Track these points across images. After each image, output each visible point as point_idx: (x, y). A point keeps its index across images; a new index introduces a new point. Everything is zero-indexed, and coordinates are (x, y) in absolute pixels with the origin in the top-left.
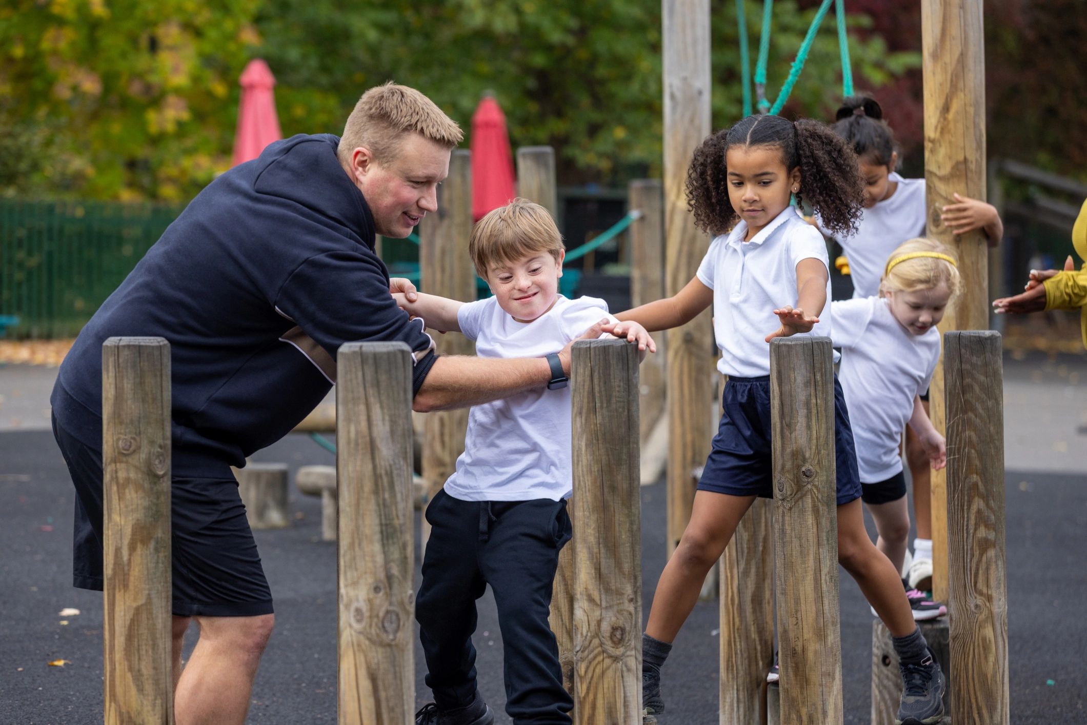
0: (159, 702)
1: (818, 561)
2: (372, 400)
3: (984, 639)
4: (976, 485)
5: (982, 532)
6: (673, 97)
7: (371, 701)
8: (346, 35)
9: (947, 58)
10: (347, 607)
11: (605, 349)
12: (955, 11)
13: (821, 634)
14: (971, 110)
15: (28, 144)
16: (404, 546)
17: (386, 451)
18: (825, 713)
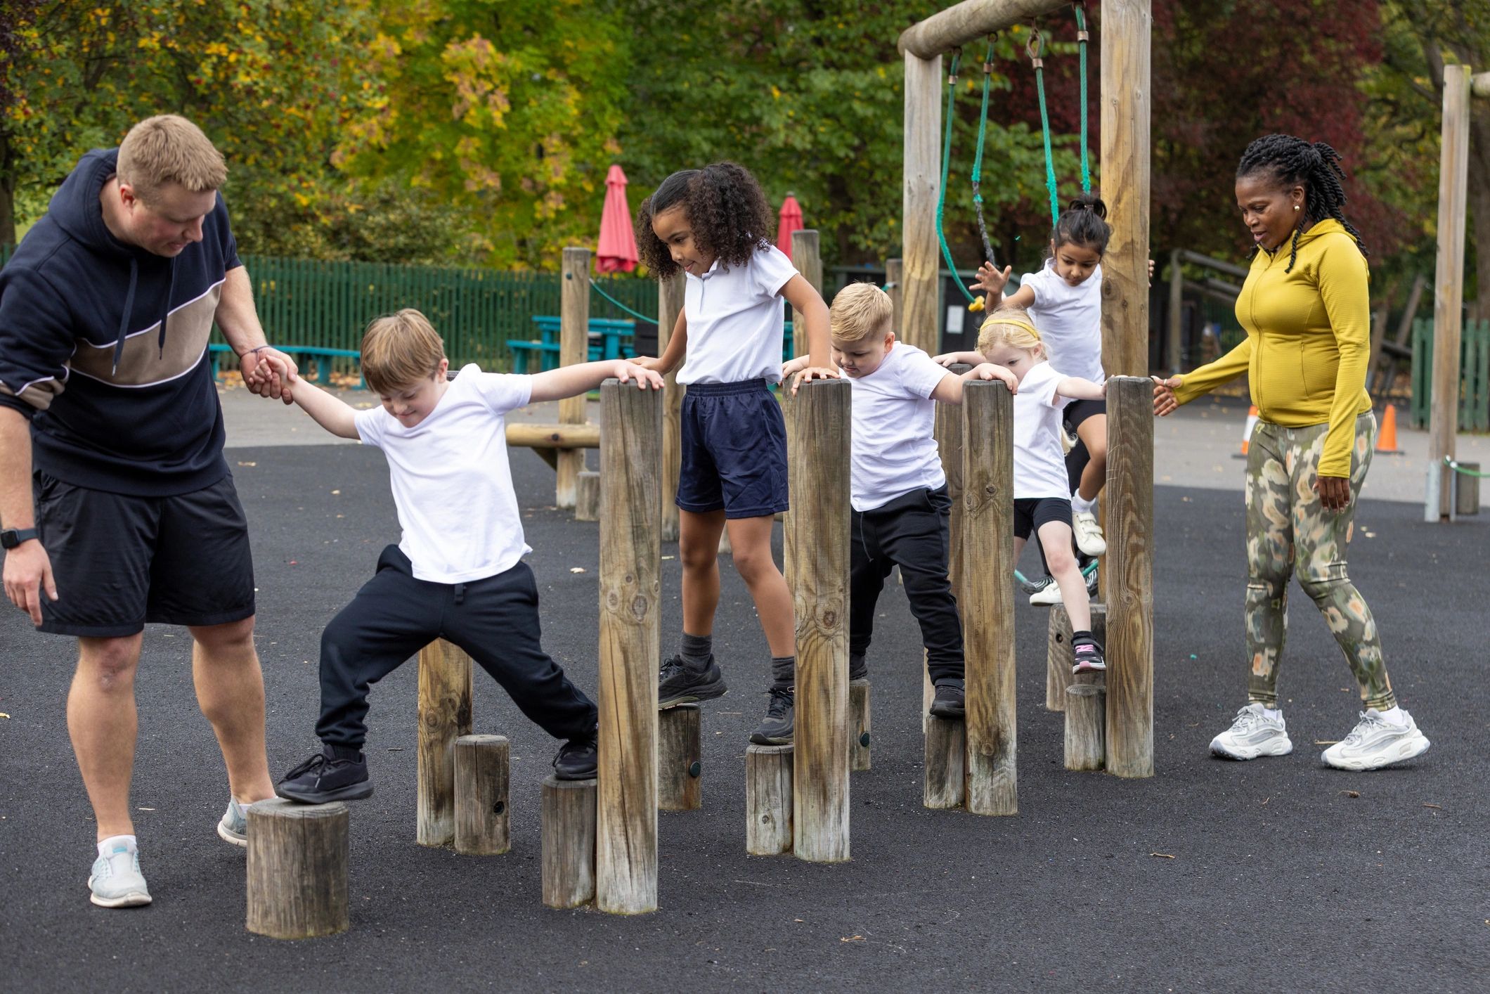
0: (461, 664)
1: (998, 561)
2: (627, 425)
3: (1134, 625)
4: (1129, 501)
5: (1134, 539)
6: (910, 191)
7: (623, 669)
8: (687, 147)
9: (1120, 159)
10: (605, 592)
11: (824, 387)
12: (1127, 122)
13: (998, 619)
14: (1138, 201)
15: (443, 225)
16: (652, 545)
17: (637, 466)
18: (1000, 683)
